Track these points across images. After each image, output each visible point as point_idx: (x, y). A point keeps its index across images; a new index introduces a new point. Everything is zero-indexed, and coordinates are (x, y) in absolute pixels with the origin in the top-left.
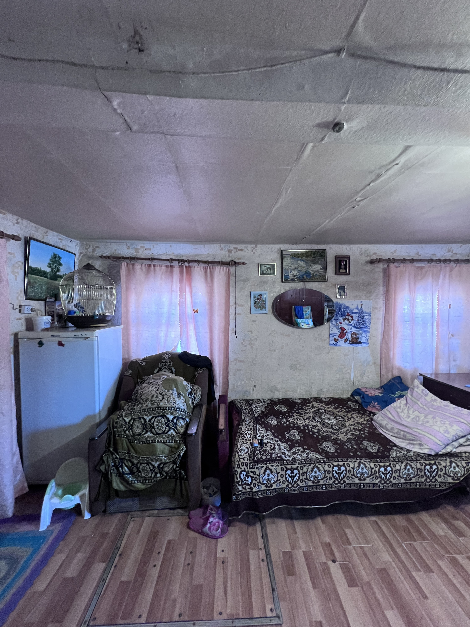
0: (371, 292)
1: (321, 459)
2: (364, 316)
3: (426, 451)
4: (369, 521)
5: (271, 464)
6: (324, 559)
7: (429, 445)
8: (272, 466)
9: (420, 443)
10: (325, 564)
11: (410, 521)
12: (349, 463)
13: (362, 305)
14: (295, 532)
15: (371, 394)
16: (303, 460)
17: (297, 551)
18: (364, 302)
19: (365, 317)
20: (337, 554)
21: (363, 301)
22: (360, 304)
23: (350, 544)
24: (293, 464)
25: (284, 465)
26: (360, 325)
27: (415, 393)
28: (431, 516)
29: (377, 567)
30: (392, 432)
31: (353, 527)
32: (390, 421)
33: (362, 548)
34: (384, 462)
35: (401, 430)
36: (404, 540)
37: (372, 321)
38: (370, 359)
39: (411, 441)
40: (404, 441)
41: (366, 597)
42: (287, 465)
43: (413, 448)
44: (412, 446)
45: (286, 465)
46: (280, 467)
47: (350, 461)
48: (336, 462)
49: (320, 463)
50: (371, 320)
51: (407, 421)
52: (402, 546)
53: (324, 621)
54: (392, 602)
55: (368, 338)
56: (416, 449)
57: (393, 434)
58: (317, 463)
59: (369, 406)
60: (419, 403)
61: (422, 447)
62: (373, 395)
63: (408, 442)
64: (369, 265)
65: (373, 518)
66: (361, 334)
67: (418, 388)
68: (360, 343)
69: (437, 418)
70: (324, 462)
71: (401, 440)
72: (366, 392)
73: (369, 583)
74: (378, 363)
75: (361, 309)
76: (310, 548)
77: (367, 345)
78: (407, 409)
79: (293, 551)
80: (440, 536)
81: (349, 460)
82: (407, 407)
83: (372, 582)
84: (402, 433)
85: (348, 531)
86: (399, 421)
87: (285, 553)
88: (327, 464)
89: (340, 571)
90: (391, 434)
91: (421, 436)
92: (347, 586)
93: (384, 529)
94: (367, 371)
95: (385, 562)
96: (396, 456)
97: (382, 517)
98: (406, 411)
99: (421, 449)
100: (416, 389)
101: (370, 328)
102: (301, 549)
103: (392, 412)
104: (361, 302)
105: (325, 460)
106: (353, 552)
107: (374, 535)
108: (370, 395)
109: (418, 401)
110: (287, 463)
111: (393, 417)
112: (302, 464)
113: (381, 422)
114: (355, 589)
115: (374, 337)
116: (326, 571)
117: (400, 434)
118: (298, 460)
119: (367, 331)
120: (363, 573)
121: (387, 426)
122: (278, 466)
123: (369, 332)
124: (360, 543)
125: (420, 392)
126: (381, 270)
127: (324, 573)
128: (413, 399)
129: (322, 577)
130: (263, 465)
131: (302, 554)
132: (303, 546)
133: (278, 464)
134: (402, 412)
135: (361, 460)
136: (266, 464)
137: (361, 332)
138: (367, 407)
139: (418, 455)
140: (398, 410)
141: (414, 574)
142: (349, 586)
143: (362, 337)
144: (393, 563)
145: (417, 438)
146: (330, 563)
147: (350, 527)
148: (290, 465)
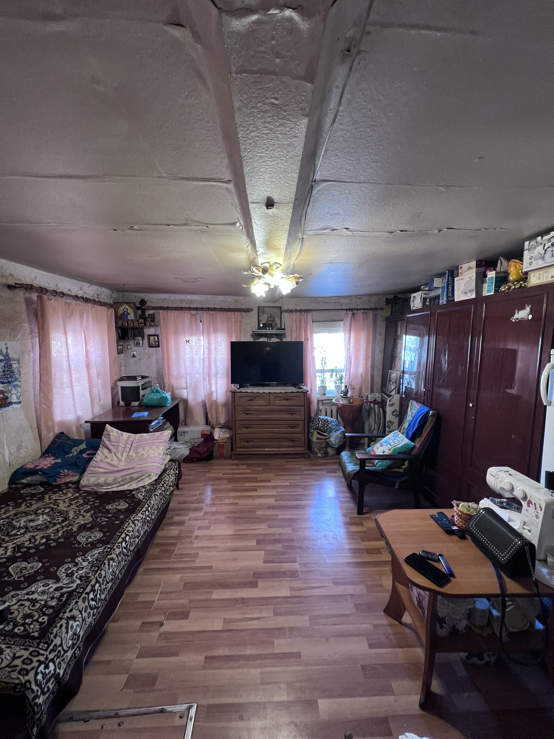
0: (16, 330)
1: (104, 549)
2: (11, 365)
3: (154, 478)
4: (142, 574)
5: (68, 611)
6: (156, 634)
7: (155, 471)
8: (71, 611)
9: (149, 474)
10: (160, 635)
11: (158, 545)
12: (127, 529)
13: (7, 348)
14: (108, 662)
15: (46, 465)
16: (91, 568)
17: (134, 666)
18: (10, 344)
19: (14, 365)
20: (156, 619)
21: (8, 343)
22: (5, 347)
23: (154, 602)
24: (90, 582)
25: (82, 593)
26: (7, 378)
27: (112, 438)
28: (162, 530)
29: (181, 588)
30: (116, 483)
31: (139, 591)
32: (107, 475)
33: (161, 593)
34: (144, 507)
35: (125, 475)
36: (170, 557)
37: (22, 372)
38: (25, 423)
39: (139, 479)
40: (131, 483)
41: (199, 608)
42: (84, 589)
43: (144, 483)
44: (142, 482)
45: (83, 591)
46: (80, 600)
47: (127, 527)
48: (118, 538)
49: (109, 553)
50: (21, 369)
51: (122, 465)
52: (174, 562)
53: (205, 654)
54: (208, 590)
55: (19, 394)
56: (147, 482)
57: (118, 485)
58: (107, 555)
59: (58, 479)
60: (121, 444)
61: (150, 477)
62: (49, 465)
63: (136, 481)
64: (6, 289)
65: (141, 570)
66: (10, 391)
67: (113, 432)
68: (11, 403)
69: (146, 448)
70: (111, 549)
71: (129, 484)
72: (36, 466)
73: (191, 601)
74: (35, 425)
75: (7, 355)
76: (137, 648)
77: (19, 405)
78: (114, 456)
79: (130, 673)
80: (178, 534)
81: (124, 527)
82: (113, 454)
83: (191, 598)
84: (128, 477)
85: (140, 599)
86: (116, 469)
87: (127, 685)
88: (115, 547)
89: (172, 622)
90: (116, 485)
91: (147, 468)
92: (186, 620)
93: (155, 566)
94: (23, 441)
95: (181, 580)
96: (143, 496)
97: (144, 562)
98: (115, 458)
99: (150, 479)
100: (111, 434)
101: (20, 381)
102: (132, 660)
103: (101, 466)
104: (6, 344)
105: (109, 546)
106: (162, 602)
107: (155, 577)
108: (45, 467)
109: (119, 443)
110: (82, 588)
111: (105, 469)
112: (97, 571)
113: (96, 483)
114: (191, 614)
115: (26, 391)
116: (167, 636)
117: (126, 480)
118: (87, 573)
119: (17, 385)
120: (181, 601)
121: (108, 482)
122: (76, 603)
123: (19, 386)
124: (157, 593)
125: (116, 434)
126: (23, 300)
127: (170, 639)
128: (113, 443)
129: (172, 642)
130: (59, 625)
131: (140, 660)
132: (131, 656)
133: (74, 601)
134: (112, 460)
135: (130, 519)
136: (61, 619)
137: (10, 387)
138: (56, 481)
139: (151, 484)
140: (107, 460)
141: (196, 565)
142: (187, 619)
143: (12, 394)
144: (184, 575)
145: (143, 472)
146: (162, 629)
147: (138, 594)
148: (87, 586)
